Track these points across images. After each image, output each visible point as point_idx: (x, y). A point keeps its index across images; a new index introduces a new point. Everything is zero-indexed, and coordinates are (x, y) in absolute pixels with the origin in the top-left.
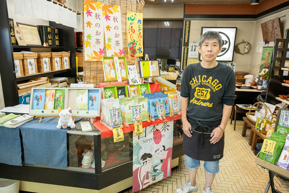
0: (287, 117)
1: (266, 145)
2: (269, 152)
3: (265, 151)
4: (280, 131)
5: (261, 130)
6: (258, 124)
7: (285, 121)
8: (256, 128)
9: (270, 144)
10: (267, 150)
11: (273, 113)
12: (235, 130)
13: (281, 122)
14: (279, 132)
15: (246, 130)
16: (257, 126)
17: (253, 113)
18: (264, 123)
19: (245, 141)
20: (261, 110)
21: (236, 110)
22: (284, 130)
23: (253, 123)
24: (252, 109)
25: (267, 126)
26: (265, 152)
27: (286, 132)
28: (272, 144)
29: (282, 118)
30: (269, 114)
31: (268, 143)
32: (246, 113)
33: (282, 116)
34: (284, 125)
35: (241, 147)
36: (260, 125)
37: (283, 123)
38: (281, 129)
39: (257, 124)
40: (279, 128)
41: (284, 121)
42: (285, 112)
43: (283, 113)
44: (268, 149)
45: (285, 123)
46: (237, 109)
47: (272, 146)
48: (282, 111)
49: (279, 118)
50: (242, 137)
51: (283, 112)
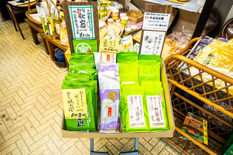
0: (83, 19)
1: (69, 102)
2: (80, 114)
3: (73, 114)
4: (80, 49)
5: (52, 35)
6: (45, 26)
7: (82, 29)
8: (46, 33)
9: (76, 96)
10: (75, 112)
11: (57, 4)
12: (24, 39)
13: (76, 32)
14: (78, 51)
15: (37, 36)
16: (45, 29)
17: (34, 10)
18: (52, 24)
19: (40, 50)
20: (41, 3)
21: (12, 11)
22: (86, 46)
23: (39, 25)
24: (31, 4)
25: (56, 26)
26: (72, 116)
27: (89, 48)
28: (79, 96)
29: (75, 23)
30: (53, 6)
31: (72, 97)
32: (26, 13)
33: (74, 19)
34: (82, 37)
35: (39, 63)
36: (49, 27)
37: (80, 32)
38: (80, 46)
39: (43, 26)
40: (76, 46)
41: (80, 28)
42: (76, 9)
43: (73, 14)
44: (75, 109)
45: (84, 32)
46: (12, 9)
47: (80, 100)
48: (70, 9)
49: (71, 26)
50: (35, 45)
51: (73, 9)
